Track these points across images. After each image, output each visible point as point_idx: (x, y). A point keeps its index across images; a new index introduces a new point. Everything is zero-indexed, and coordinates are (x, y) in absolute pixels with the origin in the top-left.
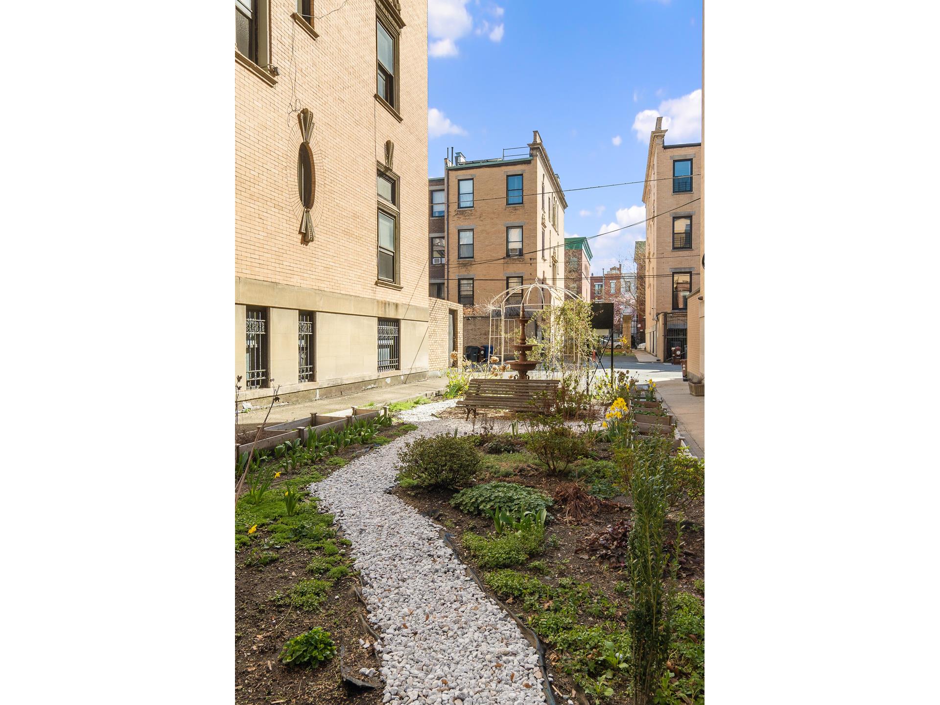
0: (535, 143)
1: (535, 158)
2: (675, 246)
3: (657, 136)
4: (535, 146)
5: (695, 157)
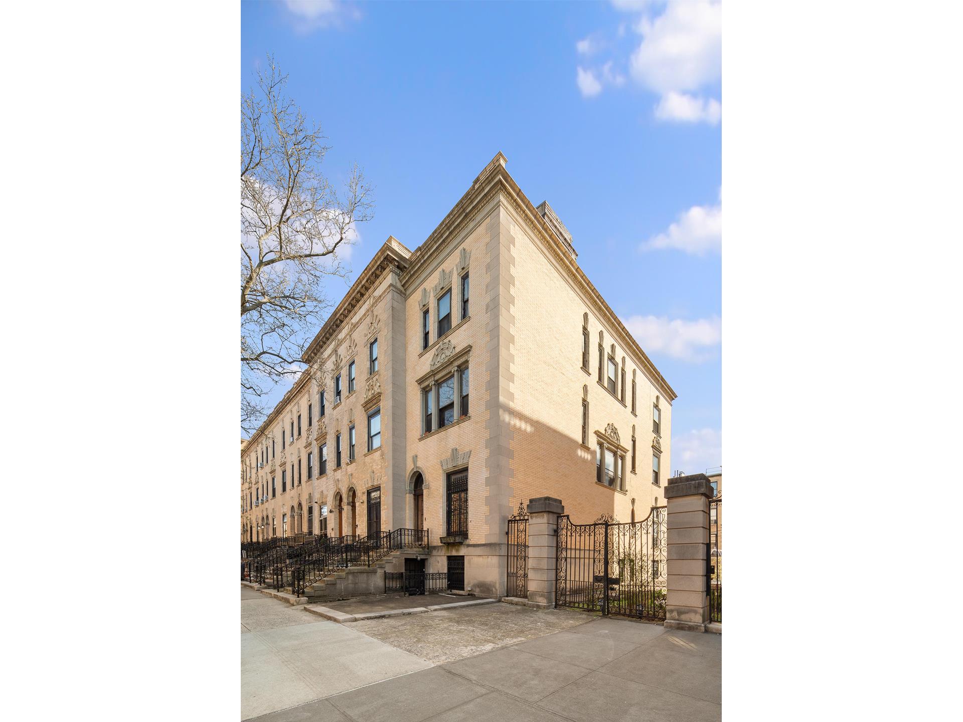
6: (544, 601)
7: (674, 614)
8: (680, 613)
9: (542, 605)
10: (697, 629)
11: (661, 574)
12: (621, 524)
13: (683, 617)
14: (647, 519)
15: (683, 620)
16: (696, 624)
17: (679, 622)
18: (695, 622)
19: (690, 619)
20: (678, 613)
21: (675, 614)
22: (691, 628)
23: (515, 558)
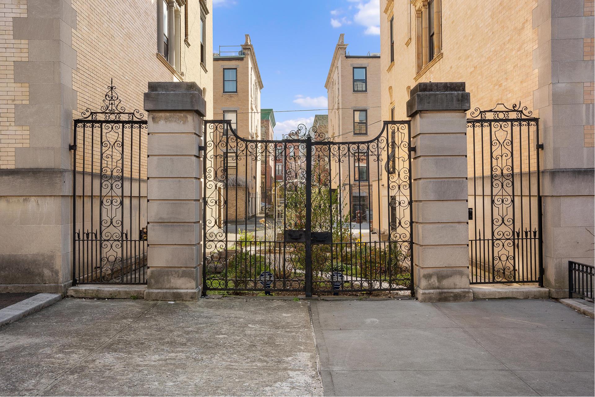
0: (247, 44)
1: (247, 56)
2: (356, 132)
3: (341, 48)
4: (247, 47)
5: (368, 66)
6: (189, 285)
7: (432, 280)
8: (441, 277)
9: (186, 294)
10: (465, 296)
11: (400, 223)
12: (334, 144)
13: (446, 283)
14: (377, 138)
15: (446, 286)
16: (463, 290)
17: (440, 290)
18: (460, 288)
19: (454, 284)
20: (438, 278)
21: (434, 281)
22: (457, 297)
23: (97, 202)
